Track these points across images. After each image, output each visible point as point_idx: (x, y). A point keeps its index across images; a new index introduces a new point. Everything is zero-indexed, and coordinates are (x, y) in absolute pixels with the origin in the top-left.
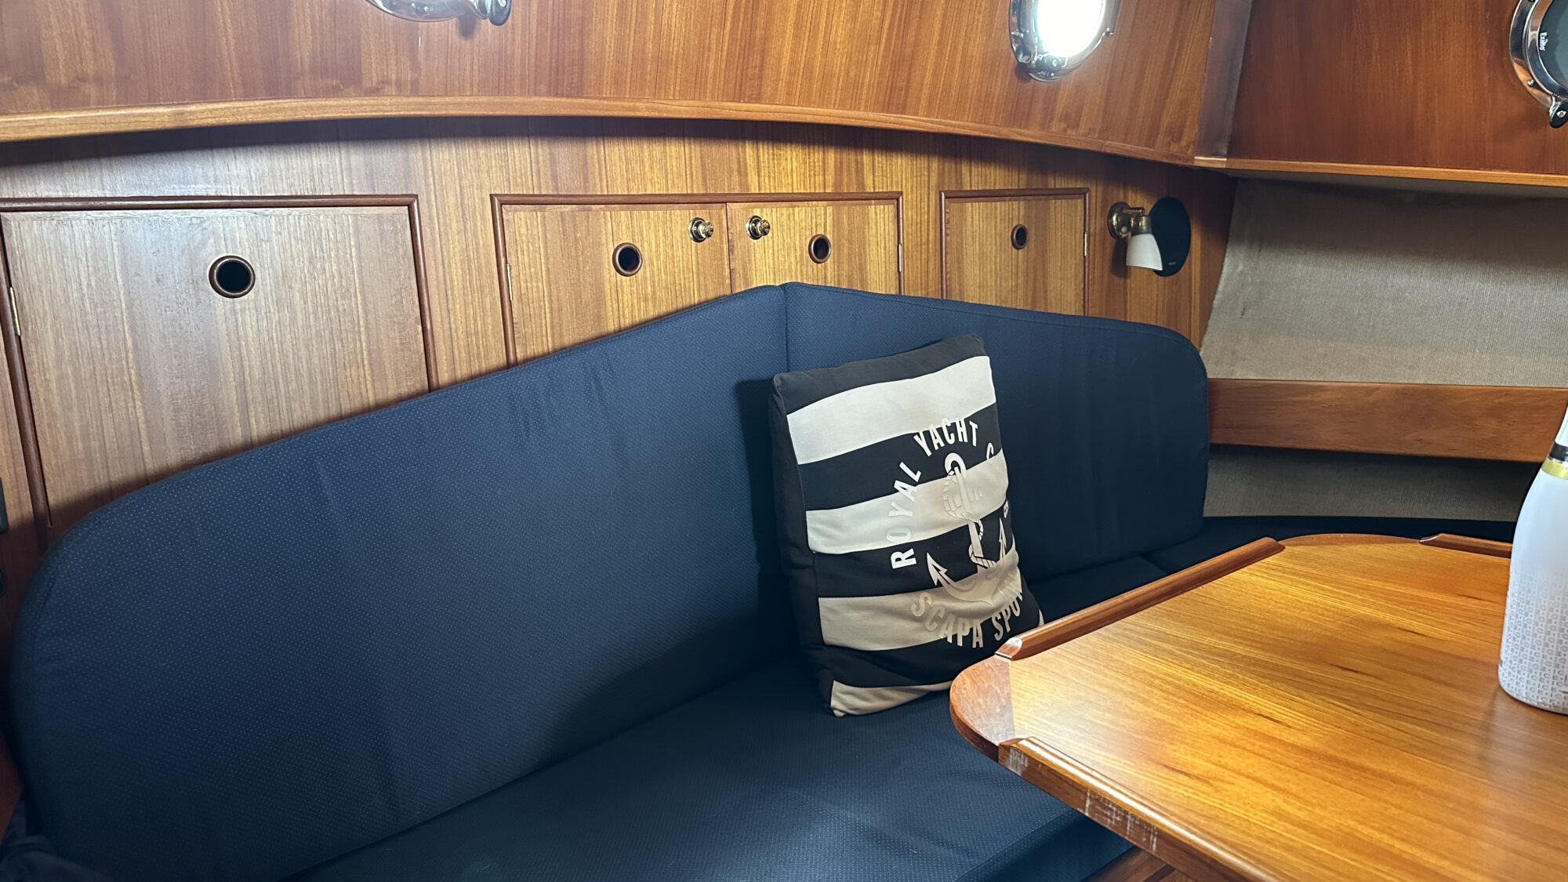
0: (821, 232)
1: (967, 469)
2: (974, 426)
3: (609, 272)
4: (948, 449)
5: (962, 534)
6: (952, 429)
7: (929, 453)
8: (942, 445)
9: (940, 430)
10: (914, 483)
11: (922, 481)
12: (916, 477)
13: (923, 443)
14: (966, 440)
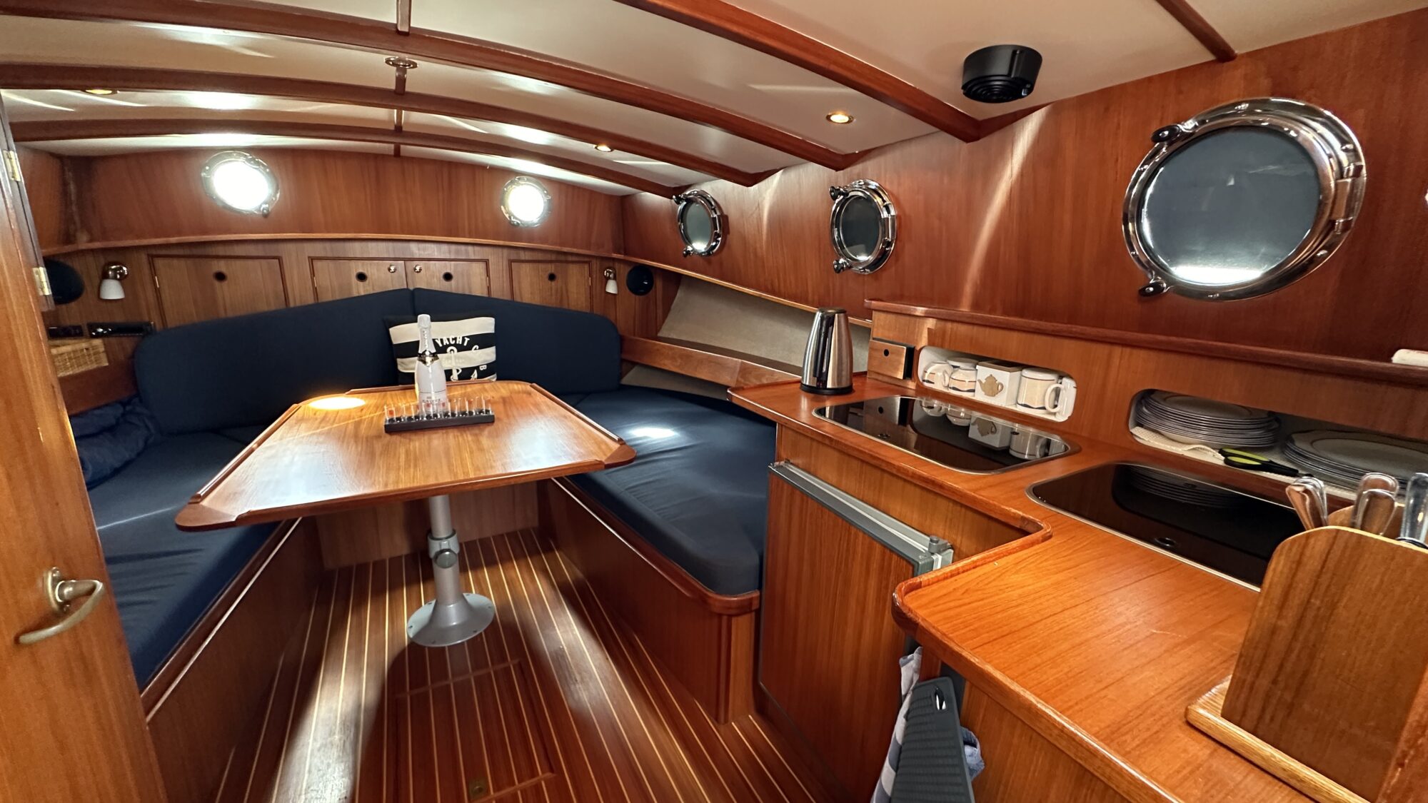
0: (448, 271)
1: (458, 351)
2: (467, 339)
3: (354, 280)
4: (450, 345)
6: (455, 339)
7: (441, 345)
8: (448, 343)
9: (448, 339)
13: (439, 342)
14: (461, 343)
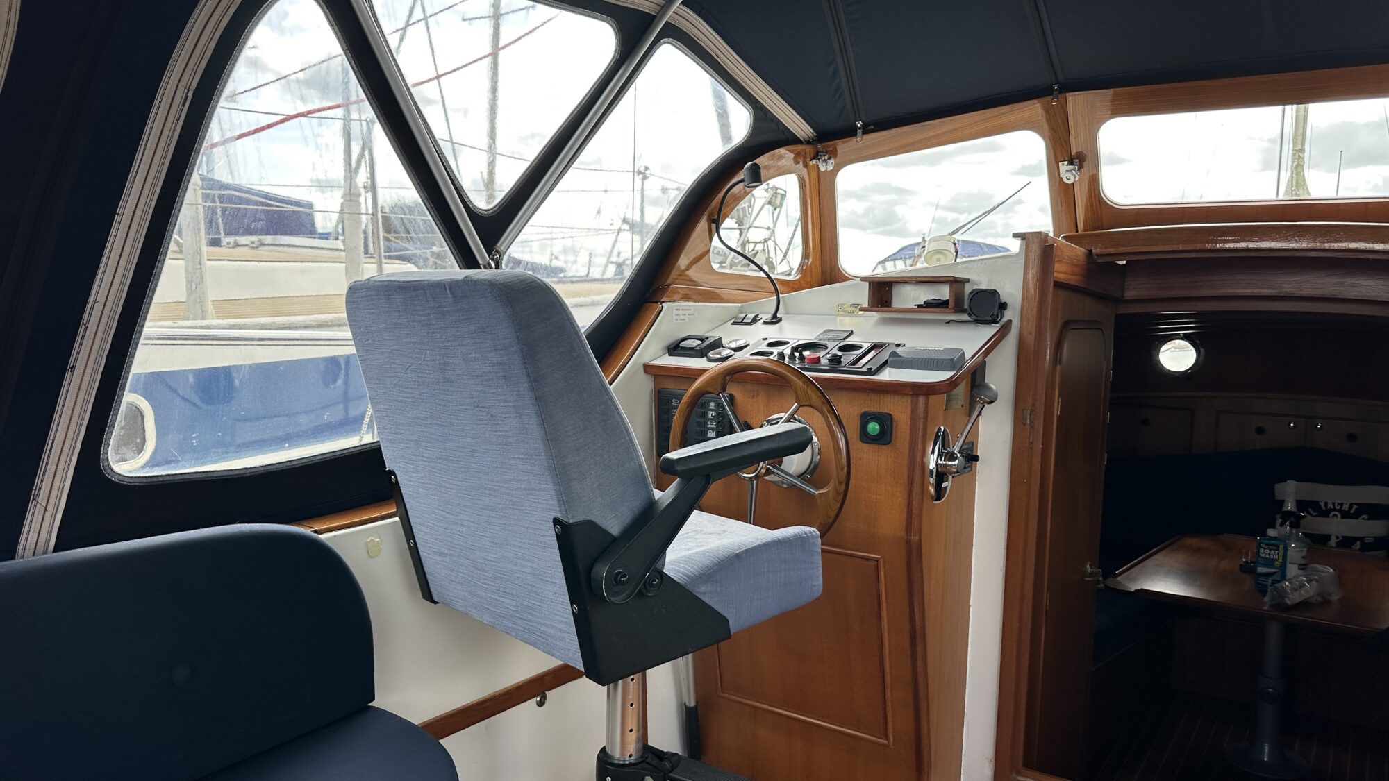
0: (1354, 431)
2: (1355, 507)
3: (1253, 433)
4: (1335, 510)
5: (1328, 537)
6: (1341, 505)
7: (1324, 508)
8: (1332, 507)
9: (1334, 504)
10: (1311, 515)
11: (1316, 516)
12: (1315, 514)
13: (1322, 505)
14: (1347, 509)
